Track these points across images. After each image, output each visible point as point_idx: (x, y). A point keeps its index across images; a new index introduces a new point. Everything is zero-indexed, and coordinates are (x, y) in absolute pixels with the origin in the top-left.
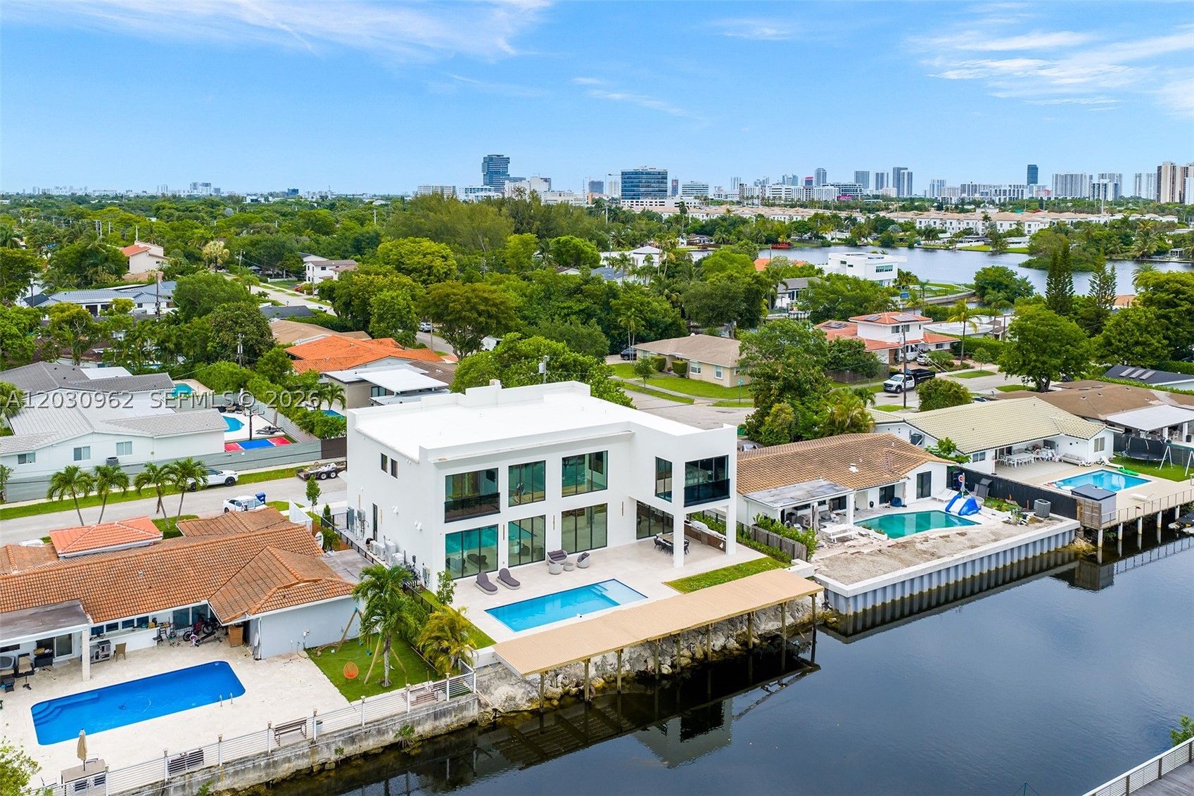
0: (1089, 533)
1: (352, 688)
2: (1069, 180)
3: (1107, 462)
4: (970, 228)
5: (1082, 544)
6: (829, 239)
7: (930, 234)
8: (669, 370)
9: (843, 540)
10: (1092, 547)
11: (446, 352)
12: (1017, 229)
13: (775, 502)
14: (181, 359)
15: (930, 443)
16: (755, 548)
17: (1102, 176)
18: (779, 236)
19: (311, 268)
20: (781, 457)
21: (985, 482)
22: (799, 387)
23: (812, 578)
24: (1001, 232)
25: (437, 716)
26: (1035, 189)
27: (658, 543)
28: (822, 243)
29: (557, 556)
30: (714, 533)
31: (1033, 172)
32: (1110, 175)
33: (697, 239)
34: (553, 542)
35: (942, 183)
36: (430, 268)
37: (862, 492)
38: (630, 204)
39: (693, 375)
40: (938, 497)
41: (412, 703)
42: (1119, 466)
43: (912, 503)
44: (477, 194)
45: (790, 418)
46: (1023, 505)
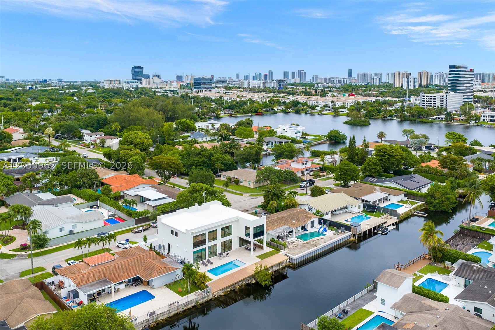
0: (354, 235)
1: (182, 294)
2: (363, 76)
3: (361, 212)
4: (327, 105)
5: (352, 239)
6: (276, 110)
7: (313, 108)
8: (233, 182)
9: (292, 243)
10: (355, 239)
11: (154, 176)
12: (343, 105)
13: (275, 234)
14: (66, 187)
15: (314, 211)
16: (270, 247)
17: (375, 75)
18: (258, 109)
19: (86, 136)
20: (275, 219)
21: (328, 222)
22: (277, 194)
23: (286, 255)
24: (338, 106)
25: (203, 298)
26: (351, 79)
27: (245, 248)
28: (274, 112)
29: (221, 254)
30: (260, 244)
31: (350, 72)
32: (378, 74)
33: (227, 111)
34: (219, 250)
35: (317, 76)
36: (143, 143)
37: (296, 228)
38: (197, 91)
39: (241, 184)
40: (316, 227)
41: (198, 296)
42: (364, 213)
43: (310, 230)
44: (131, 84)
45: (276, 205)
46: (338, 228)
